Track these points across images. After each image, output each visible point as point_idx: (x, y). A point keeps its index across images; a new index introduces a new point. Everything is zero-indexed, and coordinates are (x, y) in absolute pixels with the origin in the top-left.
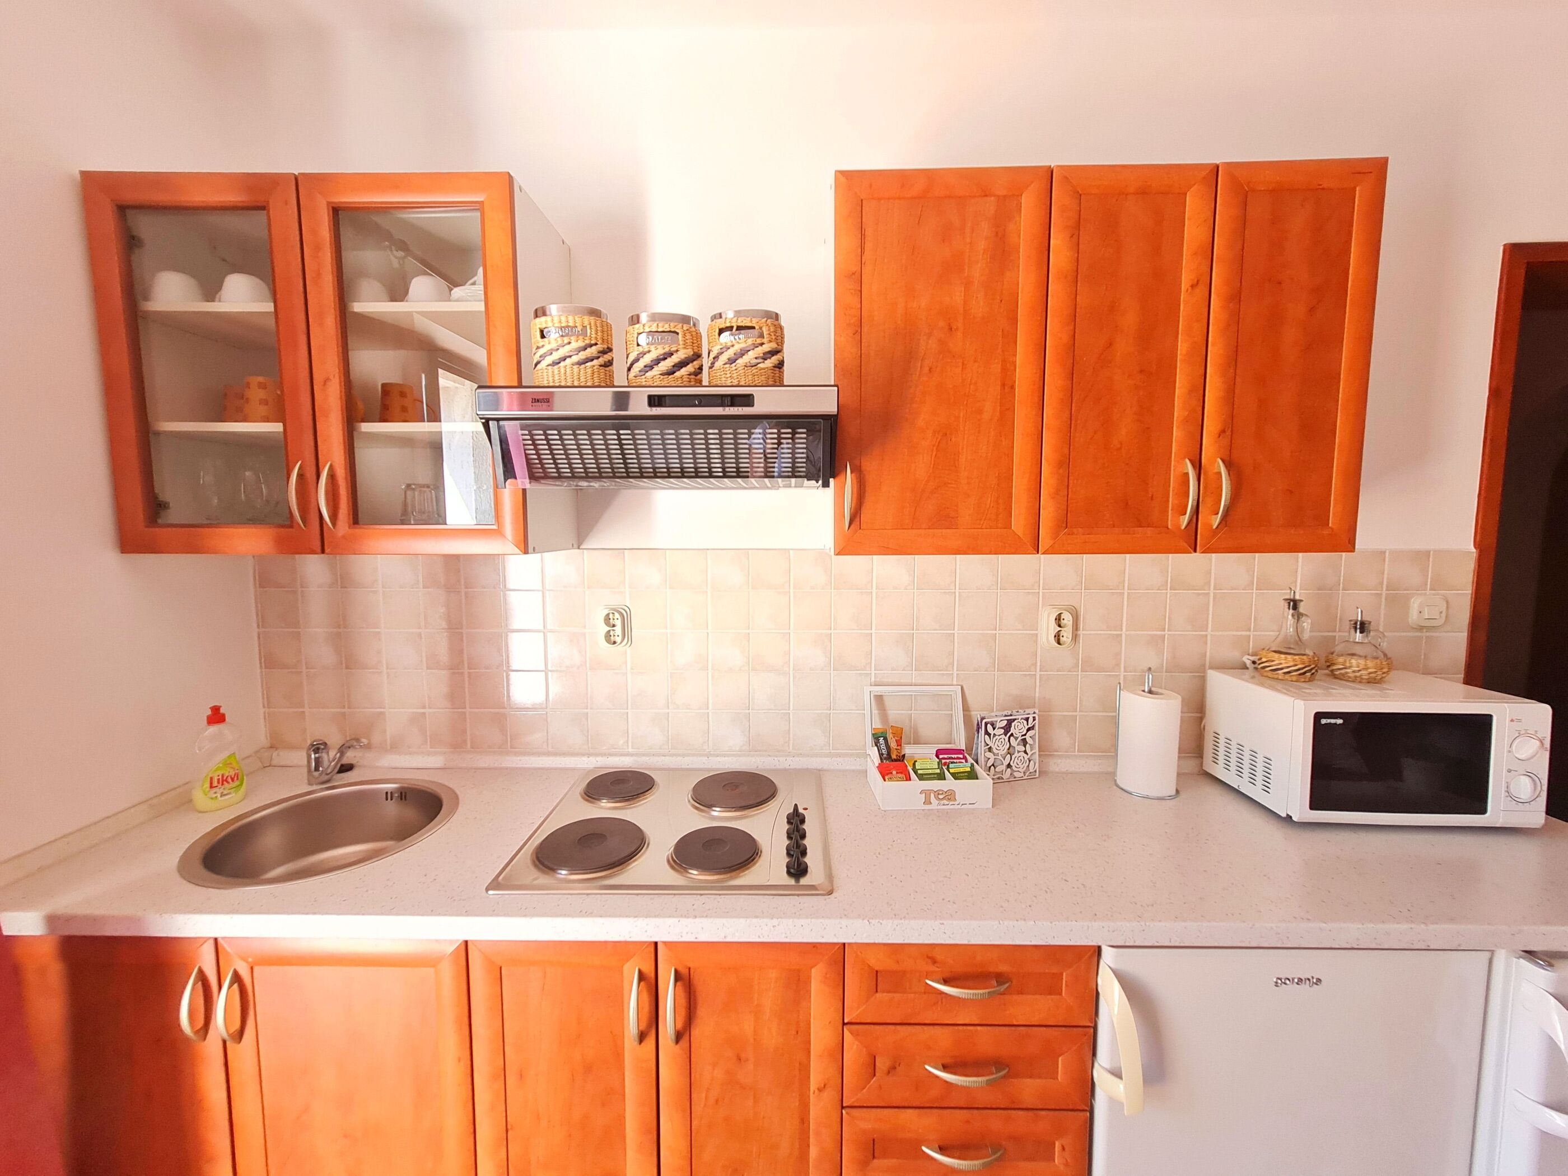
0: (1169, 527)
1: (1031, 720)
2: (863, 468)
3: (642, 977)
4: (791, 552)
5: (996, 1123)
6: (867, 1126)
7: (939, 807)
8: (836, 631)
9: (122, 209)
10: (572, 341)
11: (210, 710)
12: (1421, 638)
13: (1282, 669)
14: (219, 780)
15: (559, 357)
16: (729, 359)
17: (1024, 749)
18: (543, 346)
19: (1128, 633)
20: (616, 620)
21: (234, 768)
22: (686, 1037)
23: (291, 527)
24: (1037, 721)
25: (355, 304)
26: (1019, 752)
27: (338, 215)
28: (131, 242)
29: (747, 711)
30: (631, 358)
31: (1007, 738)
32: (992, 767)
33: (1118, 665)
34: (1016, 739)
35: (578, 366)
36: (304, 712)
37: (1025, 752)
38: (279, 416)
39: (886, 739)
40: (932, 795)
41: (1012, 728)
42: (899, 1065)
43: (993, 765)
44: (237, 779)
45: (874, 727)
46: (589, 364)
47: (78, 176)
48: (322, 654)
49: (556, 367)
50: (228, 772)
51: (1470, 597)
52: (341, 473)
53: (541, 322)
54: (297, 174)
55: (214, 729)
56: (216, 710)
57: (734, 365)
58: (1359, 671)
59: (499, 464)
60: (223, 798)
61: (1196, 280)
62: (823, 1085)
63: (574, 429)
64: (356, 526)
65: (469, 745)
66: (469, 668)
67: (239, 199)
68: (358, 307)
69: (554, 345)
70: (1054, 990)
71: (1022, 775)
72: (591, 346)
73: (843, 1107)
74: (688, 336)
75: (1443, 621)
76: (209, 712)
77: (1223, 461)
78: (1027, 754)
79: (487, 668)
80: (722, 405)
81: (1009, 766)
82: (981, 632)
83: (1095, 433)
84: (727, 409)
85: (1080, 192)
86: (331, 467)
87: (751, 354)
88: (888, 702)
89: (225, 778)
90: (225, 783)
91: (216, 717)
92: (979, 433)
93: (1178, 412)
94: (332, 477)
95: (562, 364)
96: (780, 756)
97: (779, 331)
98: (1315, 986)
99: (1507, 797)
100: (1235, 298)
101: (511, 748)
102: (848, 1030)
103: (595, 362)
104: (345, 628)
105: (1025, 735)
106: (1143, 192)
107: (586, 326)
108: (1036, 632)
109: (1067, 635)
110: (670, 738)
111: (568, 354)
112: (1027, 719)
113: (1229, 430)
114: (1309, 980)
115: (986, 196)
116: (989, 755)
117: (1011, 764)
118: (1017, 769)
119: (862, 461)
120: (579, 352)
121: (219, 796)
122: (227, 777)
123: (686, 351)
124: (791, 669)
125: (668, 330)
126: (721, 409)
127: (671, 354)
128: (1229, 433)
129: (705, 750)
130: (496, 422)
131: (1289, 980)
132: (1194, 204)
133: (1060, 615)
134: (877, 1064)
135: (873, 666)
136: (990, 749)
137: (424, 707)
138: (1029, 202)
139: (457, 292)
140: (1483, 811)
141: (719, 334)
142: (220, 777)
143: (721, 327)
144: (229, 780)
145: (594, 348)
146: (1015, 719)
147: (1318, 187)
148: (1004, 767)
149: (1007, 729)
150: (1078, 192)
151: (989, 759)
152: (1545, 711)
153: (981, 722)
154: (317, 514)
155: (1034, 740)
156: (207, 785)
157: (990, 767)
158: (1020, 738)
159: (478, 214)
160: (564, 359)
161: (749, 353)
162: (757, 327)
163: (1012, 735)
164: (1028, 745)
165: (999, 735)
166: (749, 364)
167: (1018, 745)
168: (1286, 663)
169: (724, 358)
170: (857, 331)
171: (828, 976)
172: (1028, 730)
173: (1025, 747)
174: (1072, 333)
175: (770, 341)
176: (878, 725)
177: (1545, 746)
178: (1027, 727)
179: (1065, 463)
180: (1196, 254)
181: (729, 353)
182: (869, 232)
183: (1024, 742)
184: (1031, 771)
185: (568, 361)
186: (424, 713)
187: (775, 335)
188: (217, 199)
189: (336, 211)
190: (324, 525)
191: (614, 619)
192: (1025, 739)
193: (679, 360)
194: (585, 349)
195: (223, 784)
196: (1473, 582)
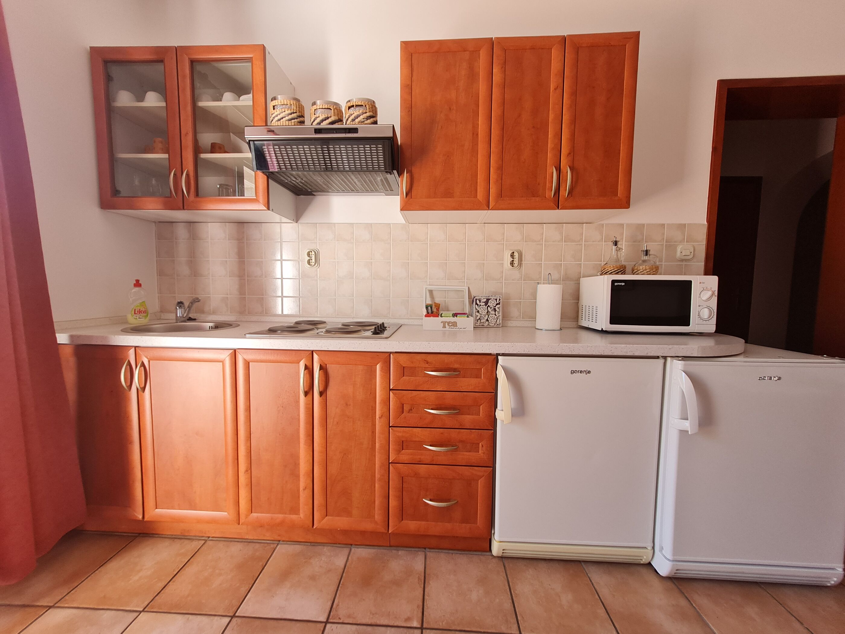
0: (547, 197)
1: (498, 300)
2: (413, 171)
3: (306, 368)
4: (391, 225)
5: (454, 434)
6: (400, 434)
7: (449, 329)
8: (411, 261)
9: (106, 62)
10: (286, 111)
11: (135, 281)
12: (682, 265)
13: (608, 272)
14: (138, 311)
15: (280, 117)
16: (352, 119)
17: (495, 313)
18: (274, 113)
19: (544, 262)
20: (313, 255)
21: (144, 308)
22: (325, 394)
23: (171, 197)
24: (501, 301)
25: (199, 102)
26: (492, 314)
27: (193, 64)
28: (109, 78)
29: (371, 298)
30: (312, 120)
31: (486, 307)
32: (479, 320)
33: (541, 278)
34: (491, 308)
35: (288, 121)
36: (175, 296)
37: (495, 315)
38: (167, 151)
39: (431, 308)
40: (446, 324)
41: (489, 303)
42: (413, 409)
43: (479, 319)
44: (146, 313)
45: (427, 303)
46: (293, 121)
47: (89, 48)
48: (184, 270)
49: (279, 122)
50: (142, 309)
51: (705, 245)
52: (192, 174)
53: (274, 103)
54: (176, 46)
55: (137, 289)
56: (137, 281)
57: (354, 122)
58: (643, 271)
59: (254, 160)
60: (139, 319)
61: (556, 86)
62: (381, 416)
63: (285, 145)
64: (197, 197)
65: (247, 312)
66: (248, 277)
67: (152, 57)
68: (201, 104)
69: (278, 112)
70: (478, 376)
71: (493, 325)
72: (294, 113)
73: (390, 427)
74: (336, 111)
75: (691, 256)
76: (135, 282)
77: (570, 167)
78: (496, 316)
79: (255, 277)
80: (345, 133)
81: (487, 320)
82: (478, 262)
83: (513, 155)
84: (347, 134)
85: (506, 49)
86: (187, 171)
87: (362, 117)
88: (435, 293)
89: (140, 311)
90: (140, 313)
91: (138, 284)
92: (463, 155)
93: (550, 145)
94: (188, 175)
95: (282, 120)
96: (385, 319)
97: (374, 108)
98: (588, 374)
99: (698, 318)
100: (574, 94)
101: (266, 313)
102: (392, 392)
103: (296, 120)
104: (194, 258)
105: (495, 307)
106: (533, 48)
107: (292, 105)
108: (502, 262)
109: (516, 262)
110: (336, 310)
111: (284, 116)
112: (496, 300)
113: (572, 153)
114: (585, 371)
115: (465, 51)
116: (477, 314)
117: (488, 319)
118: (491, 322)
119: (412, 168)
120: (289, 115)
121: (138, 318)
122: (142, 311)
123: (335, 117)
124: (391, 278)
125: (327, 107)
126: (344, 134)
127: (328, 118)
128: (572, 154)
129: (352, 316)
130: (253, 142)
131: (577, 371)
132: (555, 53)
133: (513, 253)
134: (404, 408)
135: (428, 277)
136: (478, 312)
137: (228, 295)
138: (483, 55)
139: (242, 98)
140: (689, 325)
141: (349, 109)
142: (139, 310)
143: (349, 106)
144: (142, 312)
145: (295, 114)
146: (491, 299)
147: (610, 45)
148: (485, 320)
149: (486, 303)
150: (505, 49)
151: (478, 316)
152: (716, 278)
153: (474, 299)
154: (181, 190)
155: (500, 310)
156: (133, 312)
157: (478, 320)
158: (492, 308)
159: (250, 64)
160: (282, 118)
161: (361, 116)
162: (364, 105)
163: (489, 306)
164: (496, 312)
165: (483, 306)
166: (360, 121)
167: (492, 311)
168: (610, 269)
169: (350, 119)
170: (410, 111)
171: (383, 368)
172: (497, 304)
173: (495, 312)
174: (503, 110)
175: (370, 112)
176: (429, 302)
177: (715, 295)
178: (496, 303)
179: (500, 168)
180: (556, 75)
181: (352, 117)
182: (415, 67)
183: (495, 310)
184: (498, 323)
185: (284, 119)
186: (227, 298)
187: (372, 109)
188: (144, 57)
189: (192, 62)
190: (184, 197)
191: (311, 255)
192: (495, 308)
193: (332, 121)
194: (291, 114)
195: (139, 313)
196: (706, 239)
